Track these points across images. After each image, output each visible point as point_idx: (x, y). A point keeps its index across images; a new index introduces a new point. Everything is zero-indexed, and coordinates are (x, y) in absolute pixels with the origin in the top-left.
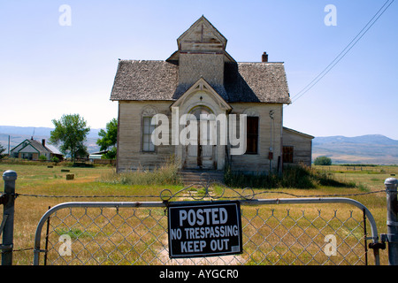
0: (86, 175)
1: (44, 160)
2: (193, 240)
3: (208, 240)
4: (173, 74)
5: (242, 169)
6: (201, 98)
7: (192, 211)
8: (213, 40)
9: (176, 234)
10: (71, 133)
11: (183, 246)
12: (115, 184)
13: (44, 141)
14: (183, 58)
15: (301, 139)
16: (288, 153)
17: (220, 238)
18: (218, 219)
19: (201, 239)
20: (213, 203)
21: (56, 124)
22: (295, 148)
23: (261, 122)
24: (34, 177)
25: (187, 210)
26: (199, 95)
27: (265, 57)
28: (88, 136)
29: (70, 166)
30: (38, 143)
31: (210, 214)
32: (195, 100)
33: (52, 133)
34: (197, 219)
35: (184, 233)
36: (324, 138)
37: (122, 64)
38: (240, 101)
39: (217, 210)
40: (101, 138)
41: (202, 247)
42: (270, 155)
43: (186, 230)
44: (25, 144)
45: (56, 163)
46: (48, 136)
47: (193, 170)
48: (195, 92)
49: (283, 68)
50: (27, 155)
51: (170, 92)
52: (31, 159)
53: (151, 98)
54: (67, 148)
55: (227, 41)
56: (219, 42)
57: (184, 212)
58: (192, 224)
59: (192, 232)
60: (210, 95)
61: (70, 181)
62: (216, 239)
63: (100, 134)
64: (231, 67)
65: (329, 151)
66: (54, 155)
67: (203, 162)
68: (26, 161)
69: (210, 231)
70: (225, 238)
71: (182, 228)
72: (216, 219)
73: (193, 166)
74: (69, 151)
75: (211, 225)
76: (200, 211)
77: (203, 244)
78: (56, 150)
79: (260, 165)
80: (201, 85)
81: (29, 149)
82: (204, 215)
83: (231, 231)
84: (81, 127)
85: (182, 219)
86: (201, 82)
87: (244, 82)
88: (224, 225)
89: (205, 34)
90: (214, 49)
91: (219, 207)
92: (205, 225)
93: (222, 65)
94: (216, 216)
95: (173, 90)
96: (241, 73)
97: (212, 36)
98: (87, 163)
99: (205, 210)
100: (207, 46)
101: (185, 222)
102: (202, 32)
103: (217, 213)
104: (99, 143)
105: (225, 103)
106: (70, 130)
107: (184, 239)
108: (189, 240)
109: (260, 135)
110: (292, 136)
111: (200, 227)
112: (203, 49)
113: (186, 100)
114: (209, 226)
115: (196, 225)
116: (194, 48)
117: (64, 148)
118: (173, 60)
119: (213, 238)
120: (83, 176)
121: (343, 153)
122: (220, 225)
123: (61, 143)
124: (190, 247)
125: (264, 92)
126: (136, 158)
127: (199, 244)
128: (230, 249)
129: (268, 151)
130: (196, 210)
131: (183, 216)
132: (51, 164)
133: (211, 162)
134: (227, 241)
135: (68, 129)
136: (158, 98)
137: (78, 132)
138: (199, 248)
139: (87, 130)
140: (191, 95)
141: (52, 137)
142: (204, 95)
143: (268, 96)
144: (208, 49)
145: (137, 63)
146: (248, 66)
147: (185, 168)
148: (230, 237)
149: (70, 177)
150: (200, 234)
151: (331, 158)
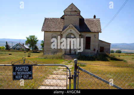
0: (36, 55)
1: (23, 50)
2: (19, 75)
3: (23, 75)
4: (62, 22)
5: (85, 54)
6: (71, 31)
7: (19, 67)
8: (76, 11)
9: (15, 73)
10: (32, 41)
11: (16, 77)
12: (42, 59)
13: (23, 44)
14: (65, 17)
15: (107, 44)
16: (102, 49)
17: (26, 75)
18: (26, 70)
19: (21, 75)
20: (25, 65)
21: (27, 38)
22: (104, 47)
23: (92, 39)
24: (18, 56)
25: (18, 67)
26: (70, 29)
27: (95, 17)
28: (38, 42)
29: (32, 52)
30: (21, 45)
31: (24, 68)
32: (69, 31)
33: (26, 41)
34: (20, 69)
35: (17, 73)
36: (119, 44)
37: (46, 19)
38: (84, 32)
39: (26, 67)
40: (42, 43)
41: (21, 77)
42: (94, 50)
43: (17, 72)
44: (17, 45)
45: (27, 51)
46: (24, 43)
47: (68, 54)
48: (69, 29)
49: (99, 20)
50: (18, 49)
51: (61, 28)
52: (19, 50)
53: (55, 30)
54: (31, 46)
55: (80, 11)
56: (77, 12)
57: (17, 67)
58: (19, 71)
59: (19, 73)
60: (74, 30)
61: (29, 58)
62: (25, 75)
63: (42, 42)
64: (82, 20)
65: (121, 48)
66: (27, 49)
67: (71, 52)
68: (17, 51)
69: (23, 73)
70: (27, 75)
71: (16, 72)
72: (25, 70)
73: (68, 53)
74: (31, 47)
75: (24, 71)
76: (21, 67)
77: (21, 76)
78: (27, 47)
79: (91, 53)
80: (71, 26)
81: (18, 47)
82: (22, 68)
83: (29, 73)
84: (36, 39)
85: (16, 69)
86: (71, 25)
87: (86, 25)
88: (27, 71)
89: (73, 9)
90: (76, 14)
91: (26, 66)
92: (22, 71)
93: (79, 20)
94: (25, 69)
95: (62, 28)
96: (85, 22)
97: (75, 10)
98: (37, 51)
99: (22, 67)
100: (74, 13)
101: (17, 70)
102: (72, 9)
103: (26, 68)
104: (42, 45)
105: (79, 32)
106: (32, 40)
107: (16, 75)
108: (18, 75)
109: (91, 43)
110: (103, 43)
111: (21, 72)
112: (72, 14)
113: (66, 31)
114: (23, 71)
115: (20, 71)
116: (69, 14)
117: (30, 47)
118: (62, 18)
119: (24, 75)
120: (34, 56)
121: (126, 49)
122: (26, 71)
123: (29, 45)
124: (18, 77)
125: (93, 29)
126: (50, 50)
127: (20, 76)
128: (29, 78)
129: (93, 48)
130: (20, 67)
131: (17, 68)
132: (25, 52)
133: (74, 52)
134: (28, 76)
135: (31, 40)
136: (57, 30)
137: (35, 41)
138: (20, 77)
139: (38, 40)
140: (68, 30)
141: (26, 43)
142: (72, 30)
143: (94, 30)
144: (74, 14)
145: (51, 19)
146: (88, 20)
147: (65, 54)
148: (29, 75)
149: (29, 56)
150: (21, 74)
151: (121, 51)
